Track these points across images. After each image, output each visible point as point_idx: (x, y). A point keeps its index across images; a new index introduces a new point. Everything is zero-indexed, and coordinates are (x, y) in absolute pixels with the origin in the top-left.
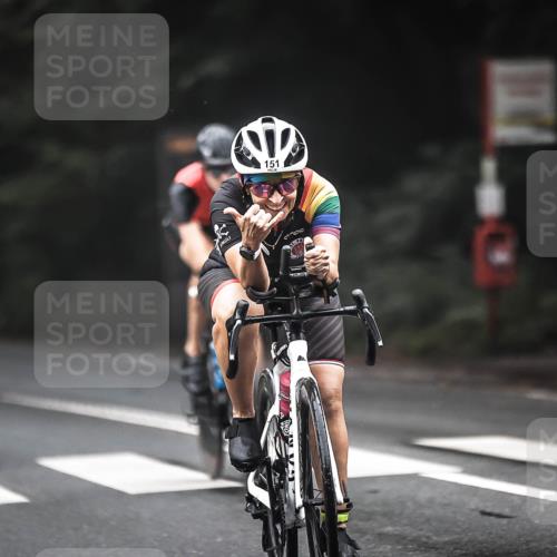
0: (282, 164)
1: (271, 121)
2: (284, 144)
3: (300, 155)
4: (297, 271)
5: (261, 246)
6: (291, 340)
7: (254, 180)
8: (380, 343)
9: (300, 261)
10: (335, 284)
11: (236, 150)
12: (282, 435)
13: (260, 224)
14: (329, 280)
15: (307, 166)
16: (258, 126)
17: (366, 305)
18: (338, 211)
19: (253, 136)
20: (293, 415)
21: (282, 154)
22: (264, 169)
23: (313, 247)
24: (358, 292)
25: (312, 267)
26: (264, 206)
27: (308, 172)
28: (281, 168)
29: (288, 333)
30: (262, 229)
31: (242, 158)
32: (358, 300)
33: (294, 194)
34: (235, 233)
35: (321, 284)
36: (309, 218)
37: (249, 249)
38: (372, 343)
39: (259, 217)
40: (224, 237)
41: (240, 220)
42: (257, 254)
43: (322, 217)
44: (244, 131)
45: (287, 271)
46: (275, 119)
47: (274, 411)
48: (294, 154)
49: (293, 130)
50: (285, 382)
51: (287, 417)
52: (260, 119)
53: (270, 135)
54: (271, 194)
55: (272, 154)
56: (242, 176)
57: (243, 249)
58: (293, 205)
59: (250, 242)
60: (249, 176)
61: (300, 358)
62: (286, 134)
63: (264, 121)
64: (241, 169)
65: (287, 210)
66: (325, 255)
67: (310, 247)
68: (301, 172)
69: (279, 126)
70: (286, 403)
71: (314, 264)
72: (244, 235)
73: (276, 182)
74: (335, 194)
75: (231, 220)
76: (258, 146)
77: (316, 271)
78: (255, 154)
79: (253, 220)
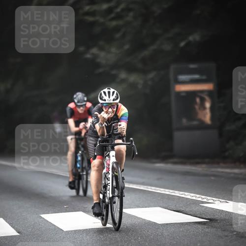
0: (112, 100)
1: (110, 89)
2: (113, 95)
3: (117, 98)
5: (105, 123)
6: (111, 151)
8: (137, 153)
9: (117, 129)
11: (100, 96)
12: (106, 178)
13: (105, 117)
15: (119, 102)
16: (106, 90)
18: (128, 116)
20: (110, 172)
21: (112, 98)
22: (107, 102)
24: (131, 139)
26: (107, 112)
27: (120, 104)
28: (112, 102)
29: (110, 149)
31: (101, 99)
32: (132, 141)
33: (115, 109)
34: (97, 119)
36: (119, 118)
39: (104, 115)
41: (99, 116)
42: (104, 125)
43: (123, 118)
44: (102, 92)
45: (113, 131)
47: (105, 171)
49: (116, 92)
50: (108, 163)
51: (108, 173)
53: (109, 93)
54: (109, 109)
55: (109, 97)
56: (101, 103)
58: (115, 112)
59: (102, 122)
60: (103, 103)
61: (113, 156)
62: (113, 92)
63: (108, 89)
66: (124, 128)
67: (120, 125)
68: (117, 103)
70: (108, 168)
71: (121, 130)
72: (100, 120)
74: (127, 111)
75: (97, 116)
78: (105, 97)
79: (103, 116)
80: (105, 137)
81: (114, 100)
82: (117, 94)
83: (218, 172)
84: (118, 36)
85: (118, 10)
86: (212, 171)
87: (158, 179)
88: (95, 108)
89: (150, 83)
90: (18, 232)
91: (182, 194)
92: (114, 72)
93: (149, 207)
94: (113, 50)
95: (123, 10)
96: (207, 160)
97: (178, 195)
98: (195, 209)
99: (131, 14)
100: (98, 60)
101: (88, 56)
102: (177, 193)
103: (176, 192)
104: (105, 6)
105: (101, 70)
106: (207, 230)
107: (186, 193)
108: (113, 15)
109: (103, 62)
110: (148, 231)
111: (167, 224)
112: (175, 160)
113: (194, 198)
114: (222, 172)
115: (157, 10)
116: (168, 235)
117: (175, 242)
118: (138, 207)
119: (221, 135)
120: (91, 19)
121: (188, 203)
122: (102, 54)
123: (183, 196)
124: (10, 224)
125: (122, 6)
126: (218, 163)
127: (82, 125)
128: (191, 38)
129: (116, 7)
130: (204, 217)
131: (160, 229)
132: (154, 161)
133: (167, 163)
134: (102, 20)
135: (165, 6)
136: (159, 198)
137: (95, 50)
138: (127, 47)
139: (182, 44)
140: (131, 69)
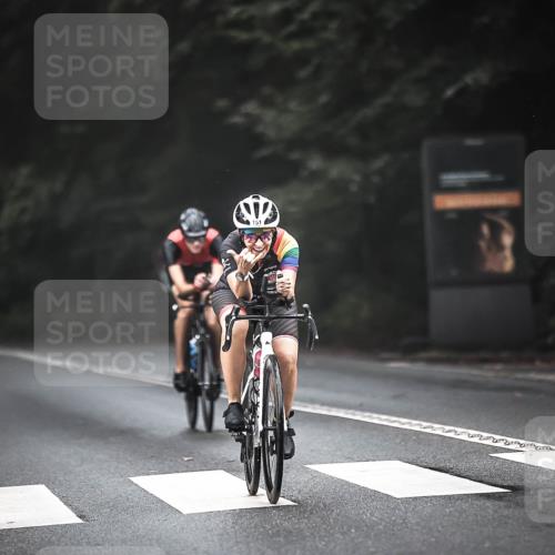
0: (263, 222)
1: (258, 198)
2: (264, 211)
3: (274, 218)
4: (271, 290)
5: (249, 273)
6: (263, 332)
7: (247, 232)
8: (317, 337)
9: (274, 284)
10: (292, 300)
11: (236, 214)
13: (249, 260)
14: (289, 298)
16: (250, 201)
17: (310, 313)
18: (297, 256)
19: (247, 206)
21: (263, 217)
22: (252, 226)
24: (305, 305)
25: (280, 289)
26: (252, 249)
27: (280, 231)
28: (262, 225)
29: (261, 327)
30: (250, 263)
31: (238, 219)
32: (306, 311)
33: (270, 242)
34: (233, 265)
36: (280, 259)
38: (312, 337)
39: (248, 256)
40: (227, 267)
41: (237, 257)
42: (246, 277)
43: (287, 259)
44: (241, 203)
45: (266, 290)
46: (260, 196)
47: (251, 376)
48: (270, 218)
49: (271, 203)
50: (258, 358)
52: (251, 196)
53: (256, 205)
54: (256, 240)
55: (257, 216)
56: (240, 230)
59: (243, 270)
60: (243, 229)
61: (268, 343)
62: (266, 205)
63: (253, 197)
64: (239, 225)
65: (265, 252)
66: (288, 282)
67: (281, 276)
68: (275, 228)
69: (262, 200)
70: (258, 370)
71: (282, 287)
72: (239, 266)
73: (259, 234)
74: (296, 245)
75: (231, 257)
76: (249, 212)
77: (282, 291)
78: (247, 216)
79: (245, 258)
80: (250, 302)
81: (267, 222)
82: (273, 208)
83: (532, 381)
84: (303, 73)
85: (305, 16)
86: (516, 379)
87: (396, 397)
88: (228, 240)
89: (376, 179)
90: (81, 517)
91: (449, 431)
92: (295, 156)
93: (374, 460)
94: (293, 105)
95: (315, 16)
96: (504, 355)
97: (439, 432)
98: (478, 464)
99: (334, 25)
100: (260, 129)
101: (237, 119)
102: (438, 429)
103: (436, 426)
104: (275, 8)
105: (264, 152)
106: (506, 512)
107: (459, 430)
108: (292, 28)
109: (271, 133)
110: (372, 514)
111: (415, 499)
112: (434, 354)
113: (476, 440)
114: (540, 381)
115: (391, 15)
116: (418, 524)
117: (433, 540)
118: (350, 459)
119: (536, 297)
120: (243, 36)
121: (464, 451)
122: (269, 115)
123: (451, 435)
124: (62, 498)
125: (313, 7)
126: (531, 361)
127: (199, 279)
128: (469, 79)
129: (299, 9)
130: (500, 482)
131: (399, 510)
132: (385, 355)
133: (414, 360)
134: (266, 38)
135: (411, 7)
136: (398, 441)
137: (251, 107)
138: (324, 99)
139: (450, 92)
140: (333, 150)
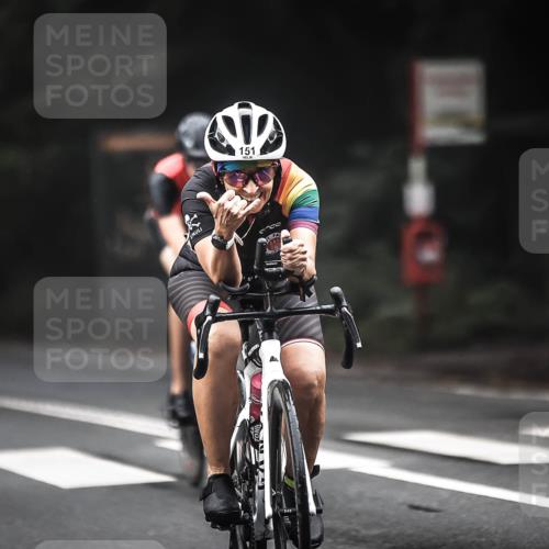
0: (258, 151)
1: (248, 106)
2: (261, 130)
4: (272, 266)
5: (235, 235)
6: (264, 340)
7: (228, 168)
8: (359, 345)
10: (311, 282)
11: (209, 136)
12: (252, 440)
13: (235, 211)
14: (306, 277)
16: (234, 112)
17: (345, 303)
18: (317, 205)
19: (229, 122)
20: (265, 419)
21: (258, 141)
22: (238, 157)
23: (290, 241)
24: (336, 289)
25: (289, 262)
27: (285, 162)
28: (257, 156)
29: (260, 332)
30: (236, 216)
31: (215, 144)
32: (336, 298)
33: (270, 185)
35: (297, 280)
36: (286, 212)
37: (222, 237)
38: (350, 344)
39: (234, 203)
40: (195, 228)
41: (214, 206)
42: (230, 243)
43: (300, 211)
44: (219, 116)
45: (262, 265)
46: (252, 104)
47: (245, 414)
48: (271, 142)
49: (271, 116)
50: (257, 385)
51: (258, 421)
52: (236, 105)
53: (246, 120)
54: (246, 183)
55: (247, 141)
56: (216, 163)
57: (216, 238)
58: (268, 196)
59: (224, 231)
60: (223, 163)
61: (273, 359)
62: (263, 120)
63: (240, 106)
64: (215, 156)
66: (303, 249)
67: (287, 240)
68: (278, 161)
69: (256, 111)
70: (256, 408)
71: (291, 259)
72: (217, 222)
73: (250, 171)
74: (314, 187)
76: (233, 132)
77: (293, 266)
79: (228, 205)
80: (238, 288)
